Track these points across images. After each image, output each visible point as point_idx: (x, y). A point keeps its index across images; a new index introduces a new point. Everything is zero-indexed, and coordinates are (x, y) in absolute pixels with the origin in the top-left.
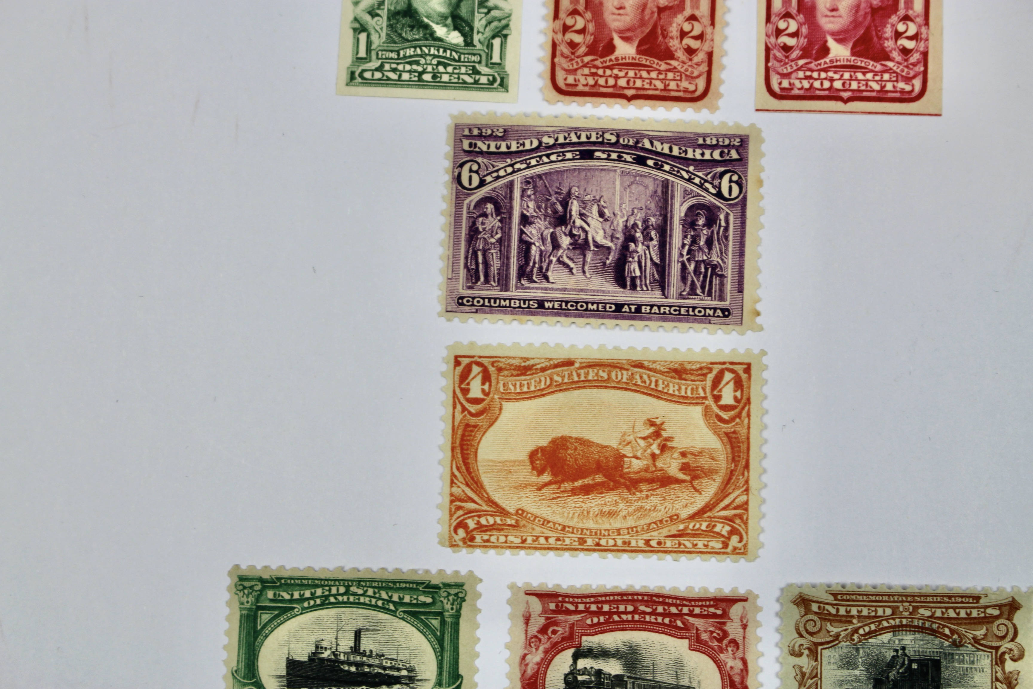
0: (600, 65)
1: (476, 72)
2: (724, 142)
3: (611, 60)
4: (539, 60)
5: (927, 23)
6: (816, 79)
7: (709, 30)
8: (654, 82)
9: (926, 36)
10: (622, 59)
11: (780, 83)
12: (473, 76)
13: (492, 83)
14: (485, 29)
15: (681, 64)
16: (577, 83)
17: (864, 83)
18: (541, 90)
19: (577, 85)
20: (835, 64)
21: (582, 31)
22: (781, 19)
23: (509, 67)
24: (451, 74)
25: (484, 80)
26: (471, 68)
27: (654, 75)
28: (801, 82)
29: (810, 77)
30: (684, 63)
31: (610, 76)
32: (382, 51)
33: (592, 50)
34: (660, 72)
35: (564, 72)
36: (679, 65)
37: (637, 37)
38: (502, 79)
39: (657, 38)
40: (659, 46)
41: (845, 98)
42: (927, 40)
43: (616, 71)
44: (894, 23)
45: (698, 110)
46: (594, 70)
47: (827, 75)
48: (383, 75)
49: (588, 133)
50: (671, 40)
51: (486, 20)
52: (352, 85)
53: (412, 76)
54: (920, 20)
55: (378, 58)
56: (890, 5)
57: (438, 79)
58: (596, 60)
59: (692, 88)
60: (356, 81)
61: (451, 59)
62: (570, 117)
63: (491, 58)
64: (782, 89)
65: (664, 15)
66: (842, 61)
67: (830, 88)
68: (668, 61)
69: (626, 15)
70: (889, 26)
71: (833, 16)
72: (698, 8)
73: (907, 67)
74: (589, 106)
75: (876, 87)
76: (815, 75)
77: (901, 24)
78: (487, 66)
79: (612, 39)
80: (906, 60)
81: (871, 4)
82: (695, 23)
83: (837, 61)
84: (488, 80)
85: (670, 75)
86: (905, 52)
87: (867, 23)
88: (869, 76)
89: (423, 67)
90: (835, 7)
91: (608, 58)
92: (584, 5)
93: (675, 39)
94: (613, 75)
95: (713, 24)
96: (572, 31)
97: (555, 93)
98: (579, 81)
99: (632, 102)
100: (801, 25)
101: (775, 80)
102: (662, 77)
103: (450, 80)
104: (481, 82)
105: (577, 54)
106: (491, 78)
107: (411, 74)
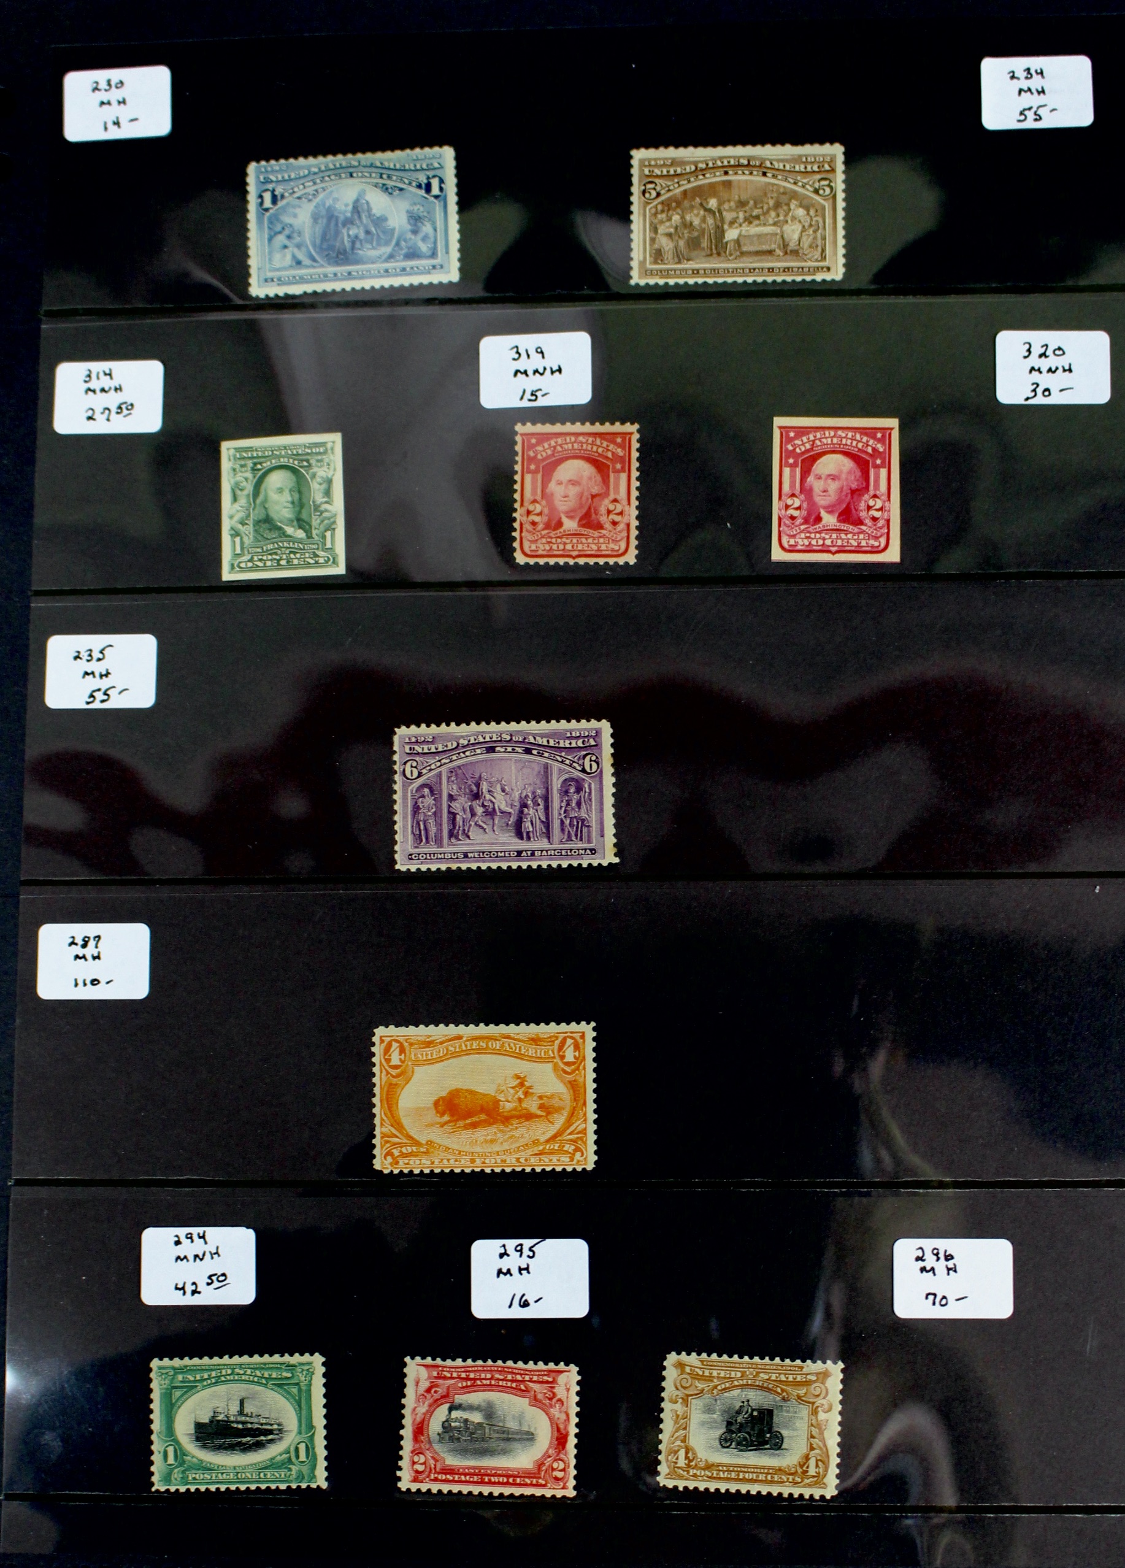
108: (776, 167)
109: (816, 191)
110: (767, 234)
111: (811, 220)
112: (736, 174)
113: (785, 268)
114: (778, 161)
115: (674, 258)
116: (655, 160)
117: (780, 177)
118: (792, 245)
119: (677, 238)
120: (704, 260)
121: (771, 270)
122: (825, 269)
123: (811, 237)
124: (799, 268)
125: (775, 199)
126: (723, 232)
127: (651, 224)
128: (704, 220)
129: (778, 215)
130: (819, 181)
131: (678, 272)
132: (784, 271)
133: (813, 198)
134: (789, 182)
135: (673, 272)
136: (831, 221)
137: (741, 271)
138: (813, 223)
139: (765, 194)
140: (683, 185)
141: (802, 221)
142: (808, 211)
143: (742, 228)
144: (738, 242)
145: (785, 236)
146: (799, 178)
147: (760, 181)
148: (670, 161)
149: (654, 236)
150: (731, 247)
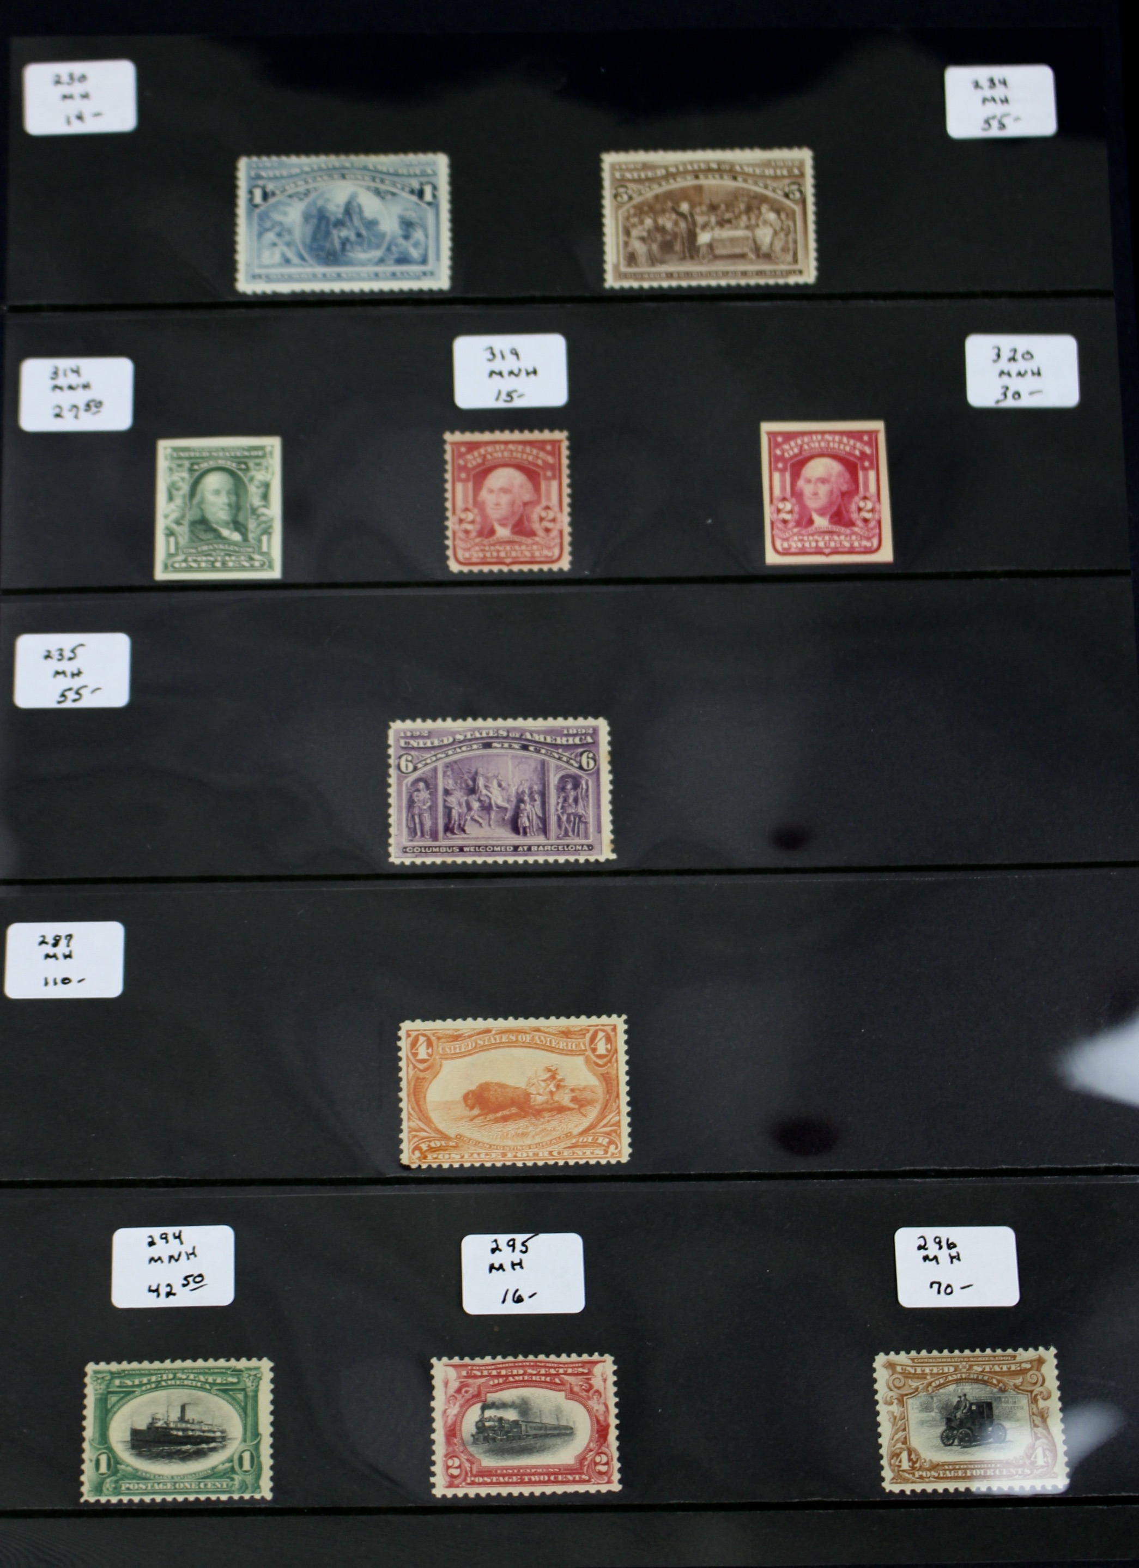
108: (746, 171)
109: (787, 196)
110: (740, 238)
111: (782, 224)
112: (707, 178)
113: (758, 272)
114: (749, 165)
115: (647, 261)
116: (626, 163)
117: (750, 181)
118: (764, 248)
119: (650, 241)
121: (744, 274)
122: (797, 273)
123: (783, 241)
124: (771, 272)
125: (746, 202)
126: (696, 236)
127: (624, 227)
128: (676, 223)
129: (749, 219)
130: (789, 185)
131: (652, 276)
132: (757, 275)
133: (783, 202)
134: (759, 186)
137: (715, 275)
138: (784, 227)
139: (737, 198)
140: (654, 189)
141: (773, 224)
142: (779, 215)
143: (714, 232)
144: (710, 246)
145: (758, 240)
146: (769, 182)
147: (730, 185)
148: (641, 165)
149: (627, 239)
150: (703, 250)
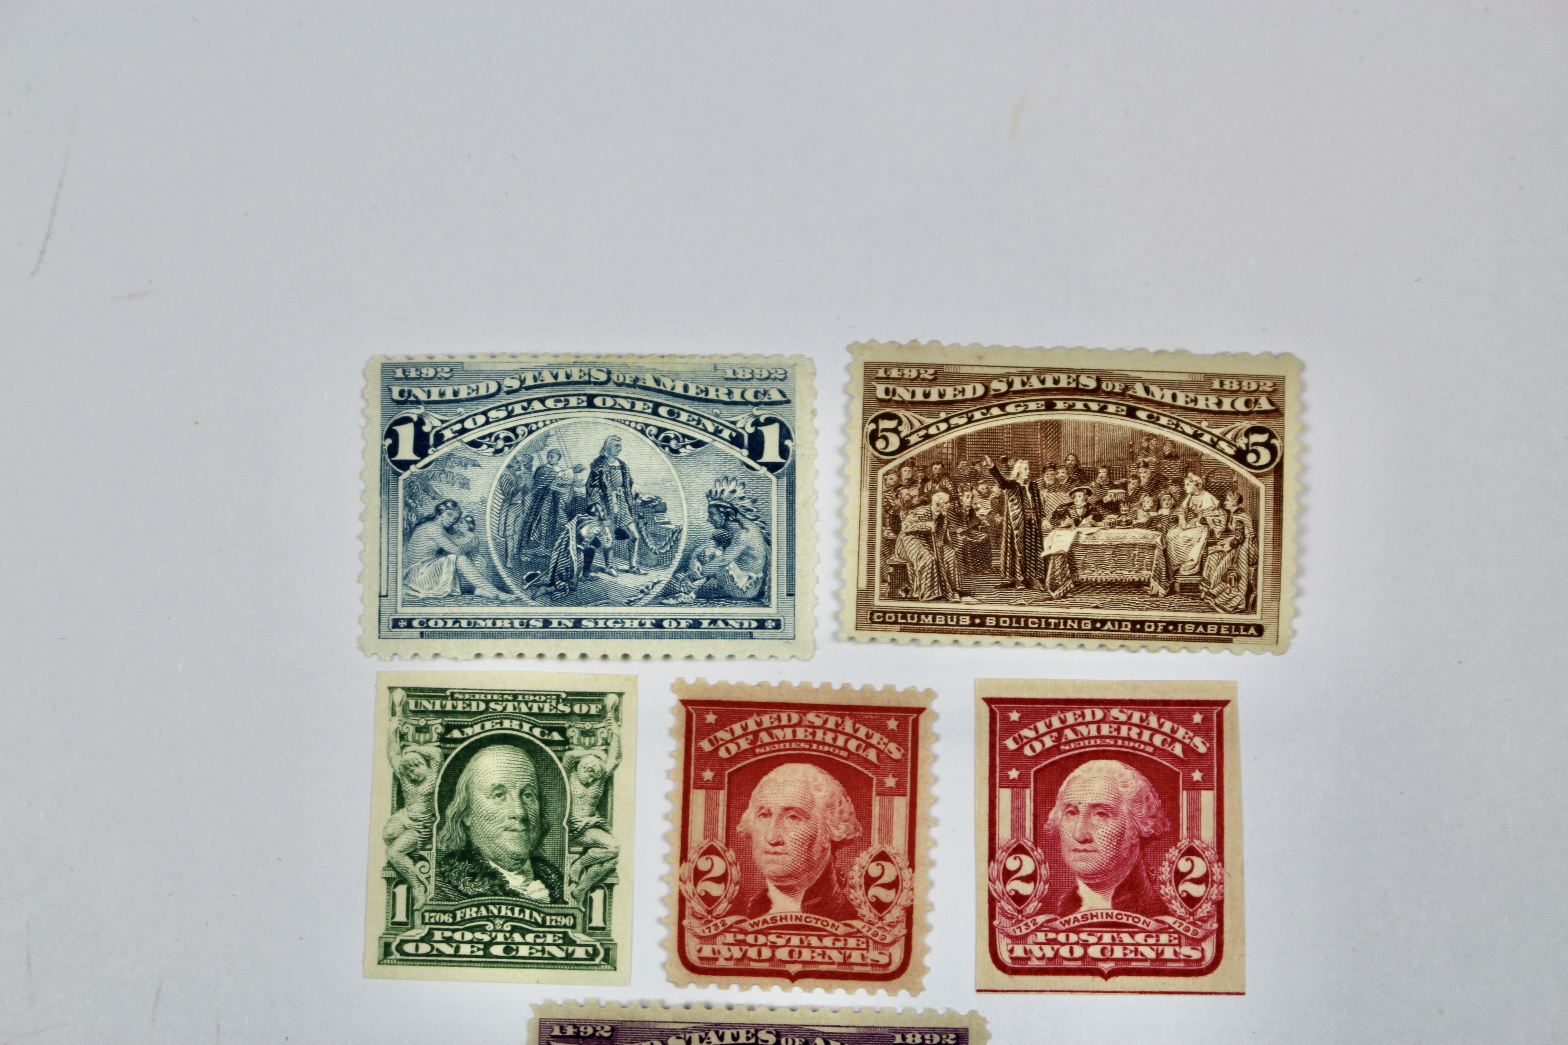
0: (750, 929)
1: (569, 941)
2: (932, 1040)
3: (765, 921)
4: (660, 921)
5: (1221, 859)
6: (1063, 944)
7: (907, 874)
8: (828, 952)
9: (1220, 877)
10: (781, 919)
11: (1011, 951)
12: (565, 948)
13: (592, 957)
14: (579, 878)
15: (867, 925)
16: (716, 956)
17: (1132, 948)
18: (664, 966)
19: (716, 959)
20: (1090, 921)
21: (721, 879)
22: (1010, 855)
23: (616, 934)
24: (532, 945)
25: (580, 953)
26: (561, 935)
27: (828, 942)
28: (1041, 949)
29: (1054, 941)
30: (871, 923)
31: (765, 945)
32: (430, 911)
33: (737, 906)
34: (837, 938)
35: (697, 941)
36: (864, 927)
37: (802, 886)
38: (607, 951)
39: (831, 888)
40: (835, 899)
41: (1106, 972)
42: (1221, 883)
43: (772, 938)
44: (1174, 859)
45: (893, 992)
46: (740, 937)
47: (1079, 938)
48: (433, 948)
49: (735, 1032)
50: (852, 891)
51: (582, 864)
52: (387, 964)
53: (475, 949)
54: (1210, 854)
55: (424, 923)
56: (1167, 832)
57: (514, 953)
58: (745, 921)
59: (884, 960)
60: (393, 957)
61: (532, 922)
62: (709, 1007)
63: (590, 921)
64: (1015, 959)
65: (841, 853)
66: (1099, 916)
67: (1084, 957)
68: (849, 922)
69: (786, 854)
70: (1166, 863)
71: (1085, 851)
72: (890, 842)
73: (1193, 923)
74: (734, 988)
75: (1150, 954)
76: (1062, 937)
77: (1183, 860)
78: (584, 932)
79: (767, 890)
80: (1192, 914)
81: (1140, 832)
82: (887, 865)
83: (1092, 916)
84: (587, 952)
85: (852, 942)
86: (1191, 901)
87: (1134, 860)
88: (1140, 938)
89: (490, 936)
90: (1088, 837)
91: (761, 919)
92: (724, 841)
93: (858, 888)
94: (769, 944)
95: (912, 865)
96: (707, 879)
97: (684, 971)
98: (719, 952)
99: (797, 982)
100: (1038, 863)
101: (1003, 947)
102: (839, 944)
103: (531, 953)
104: (576, 956)
105: (715, 914)
106: (590, 950)
107: (472, 947)
108: (1158, 398)
109: (1240, 456)
110: (1134, 545)
111: (1229, 520)
112: (1070, 408)
113: (1169, 623)
114: (1163, 385)
115: (932, 587)
116: (900, 366)
117: (1164, 421)
118: (1186, 573)
119: (940, 543)
120: (996, 595)
121: (1139, 626)
122: (1252, 630)
123: (1228, 557)
124: (1197, 624)
125: (1152, 467)
126: (1039, 536)
127: (887, 508)
128: (999, 506)
129: (1158, 505)
130: (1247, 434)
131: (940, 620)
132: (1165, 630)
133: (1234, 471)
134: (1183, 433)
135: (930, 617)
136: (1271, 524)
137: (1075, 626)
138: (1233, 527)
139: (1132, 456)
140: (957, 426)
141: (1209, 520)
142: (1222, 499)
143: (1078, 529)
144: (1069, 558)
145: (1172, 553)
146: (1204, 425)
147: (1120, 427)
148: (931, 371)
149: (892, 535)
150: (1055, 568)
